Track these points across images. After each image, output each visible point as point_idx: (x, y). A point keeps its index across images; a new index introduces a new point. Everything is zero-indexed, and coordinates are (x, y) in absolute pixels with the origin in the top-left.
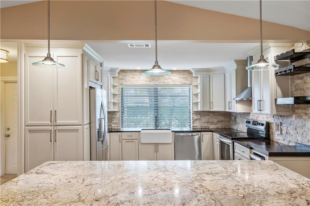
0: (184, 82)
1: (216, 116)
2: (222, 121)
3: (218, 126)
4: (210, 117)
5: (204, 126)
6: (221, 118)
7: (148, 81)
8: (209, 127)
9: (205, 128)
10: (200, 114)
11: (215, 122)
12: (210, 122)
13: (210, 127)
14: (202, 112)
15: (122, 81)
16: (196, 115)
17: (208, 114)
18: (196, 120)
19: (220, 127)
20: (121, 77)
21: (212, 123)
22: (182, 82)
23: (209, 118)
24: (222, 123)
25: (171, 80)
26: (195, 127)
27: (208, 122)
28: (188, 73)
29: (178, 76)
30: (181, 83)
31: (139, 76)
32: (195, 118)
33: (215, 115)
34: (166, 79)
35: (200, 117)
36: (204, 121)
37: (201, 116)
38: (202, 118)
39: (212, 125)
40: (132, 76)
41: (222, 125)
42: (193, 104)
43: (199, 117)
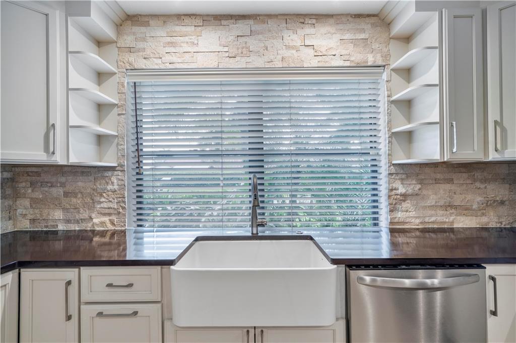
0: (358, 56)
1: (478, 184)
2: (502, 203)
3: (484, 220)
4: (453, 187)
5: (433, 223)
6: (498, 191)
7: (227, 54)
8: (453, 222)
9: (436, 226)
10: (417, 175)
11: (475, 206)
12: (456, 207)
13: (455, 226)
14: (427, 170)
15: (132, 58)
16: (402, 179)
17: (448, 176)
18: (405, 197)
19: (493, 225)
20: (128, 40)
21: (465, 210)
22: (352, 59)
23: (450, 191)
24: (503, 210)
25: (311, 52)
26: (398, 223)
27: (449, 206)
28: (374, 25)
29: (338, 36)
30: (347, 64)
31: (194, 39)
32: (399, 192)
33: (475, 181)
34: (293, 48)
35: (419, 186)
36: (433, 204)
37: (421, 182)
38: (424, 192)
39: (462, 218)
40: (169, 39)
41: (499, 217)
42: (394, 140)
43: (412, 187)
